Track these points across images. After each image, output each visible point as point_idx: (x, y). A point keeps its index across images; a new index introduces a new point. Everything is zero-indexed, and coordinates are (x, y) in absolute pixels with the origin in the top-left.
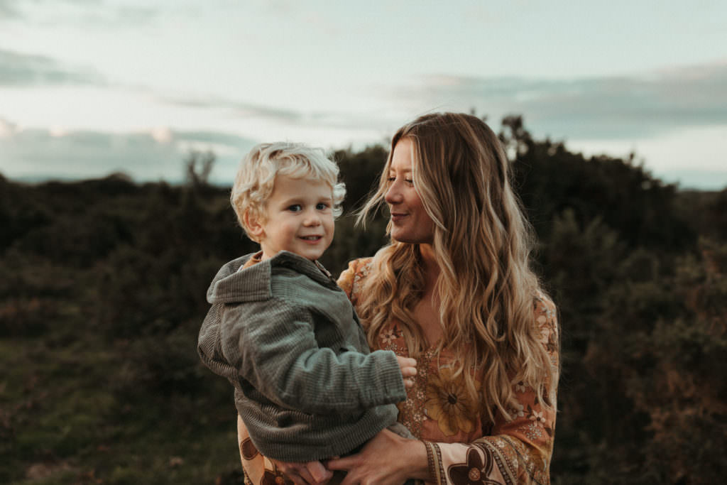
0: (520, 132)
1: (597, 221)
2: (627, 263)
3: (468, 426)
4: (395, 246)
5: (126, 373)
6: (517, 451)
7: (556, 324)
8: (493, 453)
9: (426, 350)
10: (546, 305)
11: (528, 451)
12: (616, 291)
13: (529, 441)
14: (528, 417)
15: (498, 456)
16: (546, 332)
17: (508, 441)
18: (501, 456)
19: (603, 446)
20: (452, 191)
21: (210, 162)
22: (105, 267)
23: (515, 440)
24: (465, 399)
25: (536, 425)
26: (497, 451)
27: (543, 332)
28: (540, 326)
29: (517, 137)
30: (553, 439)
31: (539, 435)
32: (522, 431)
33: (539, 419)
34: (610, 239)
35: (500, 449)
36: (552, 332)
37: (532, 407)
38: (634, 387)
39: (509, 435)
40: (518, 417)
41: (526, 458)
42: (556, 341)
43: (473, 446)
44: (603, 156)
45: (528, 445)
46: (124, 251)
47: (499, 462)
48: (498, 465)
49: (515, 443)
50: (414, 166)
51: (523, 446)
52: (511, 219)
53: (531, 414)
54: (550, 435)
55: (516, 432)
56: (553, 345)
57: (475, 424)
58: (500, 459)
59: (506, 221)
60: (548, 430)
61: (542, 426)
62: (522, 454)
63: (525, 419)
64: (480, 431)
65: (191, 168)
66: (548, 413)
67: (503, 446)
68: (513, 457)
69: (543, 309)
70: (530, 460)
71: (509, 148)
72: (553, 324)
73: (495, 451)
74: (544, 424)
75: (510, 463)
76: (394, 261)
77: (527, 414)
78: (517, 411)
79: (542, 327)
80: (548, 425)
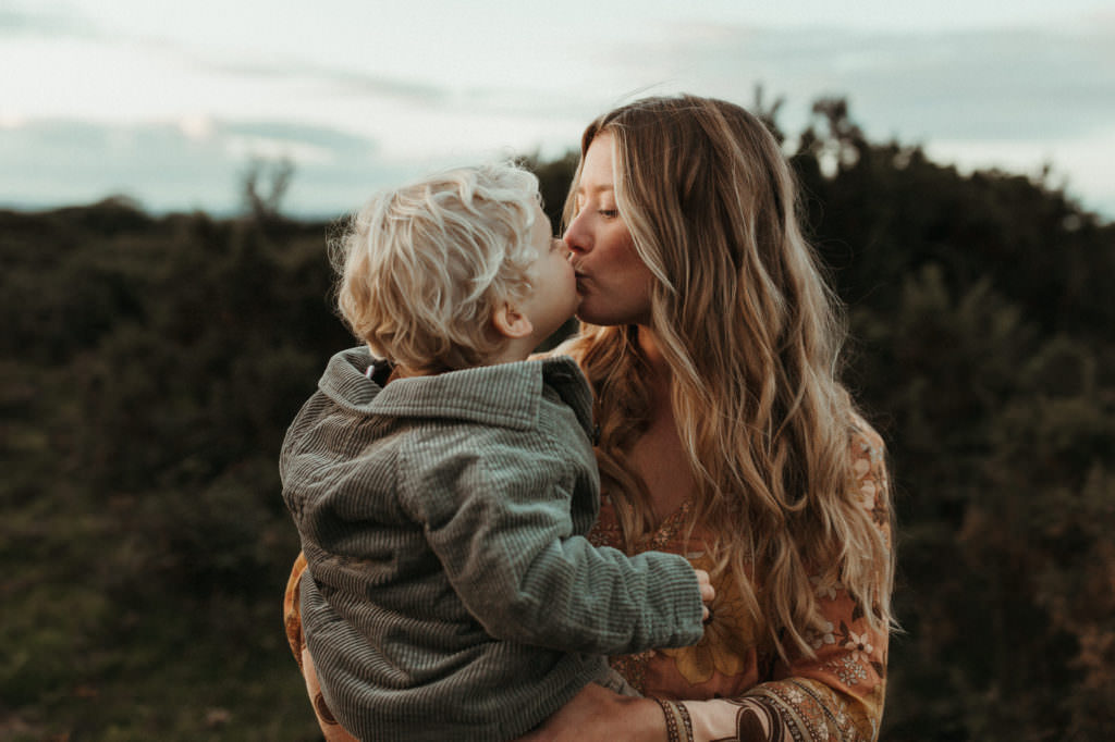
0: (843, 126)
1: (981, 288)
2: (1037, 364)
3: (734, 666)
4: (592, 339)
5: (129, 556)
6: (825, 708)
7: (885, 474)
8: (782, 714)
9: (657, 529)
10: (867, 440)
11: (843, 706)
12: (1016, 413)
13: (844, 688)
14: (843, 643)
15: (792, 719)
16: (870, 489)
17: (807, 690)
18: (799, 721)
19: (992, 695)
20: (682, 224)
21: (284, 176)
22: (93, 365)
23: (819, 687)
24: (729, 616)
25: (855, 657)
26: (790, 709)
27: (864, 488)
28: (859, 478)
29: (839, 135)
30: (884, 681)
31: (862, 675)
32: (831, 669)
33: (861, 647)
34: (1006, 320)
35: (796, 707)
36: (880, 488)
37: (849, 625)
38: (1049, 588)
39: (807, 678)
40: (824, 643)
41: (842, 720)
42: (887, 504)
43: (748, 703)
44: (995, 171)
45: (843, 696)
46: (127, 334)
47: (795, 731)
48: (794, 736)
49: (820, 693)
50: (616, 179)
51: (835, 698)
52: (803, 285)
53: (848, 639)
54: (881, 676)
55: (820, 672)
56: (882, 510)
57: (746, 661)
58: (795, 725)
59: (790, 291)
60: (876, 666)
61: (865, 659)
62: (833, 712)
63: (836, 647)
64: (754, 673)
65: (250, 187)
66: (876, 634)
67: (800, 700)
68: (819, 720)
69: (864, 447)
70: (847, 721)
71: (824, 154)
72: (880, 474)
73: (787, 711)
74: (869, 655)
75: (814, 731)
76: (590, 365)
77: (839, 639)
78: (821, 635)
79: (862, 480)
80: (876, 658)
